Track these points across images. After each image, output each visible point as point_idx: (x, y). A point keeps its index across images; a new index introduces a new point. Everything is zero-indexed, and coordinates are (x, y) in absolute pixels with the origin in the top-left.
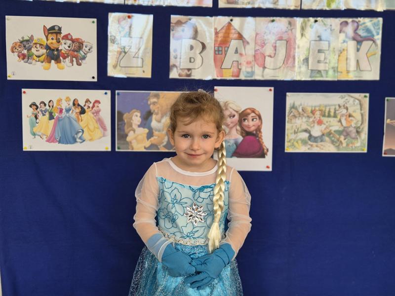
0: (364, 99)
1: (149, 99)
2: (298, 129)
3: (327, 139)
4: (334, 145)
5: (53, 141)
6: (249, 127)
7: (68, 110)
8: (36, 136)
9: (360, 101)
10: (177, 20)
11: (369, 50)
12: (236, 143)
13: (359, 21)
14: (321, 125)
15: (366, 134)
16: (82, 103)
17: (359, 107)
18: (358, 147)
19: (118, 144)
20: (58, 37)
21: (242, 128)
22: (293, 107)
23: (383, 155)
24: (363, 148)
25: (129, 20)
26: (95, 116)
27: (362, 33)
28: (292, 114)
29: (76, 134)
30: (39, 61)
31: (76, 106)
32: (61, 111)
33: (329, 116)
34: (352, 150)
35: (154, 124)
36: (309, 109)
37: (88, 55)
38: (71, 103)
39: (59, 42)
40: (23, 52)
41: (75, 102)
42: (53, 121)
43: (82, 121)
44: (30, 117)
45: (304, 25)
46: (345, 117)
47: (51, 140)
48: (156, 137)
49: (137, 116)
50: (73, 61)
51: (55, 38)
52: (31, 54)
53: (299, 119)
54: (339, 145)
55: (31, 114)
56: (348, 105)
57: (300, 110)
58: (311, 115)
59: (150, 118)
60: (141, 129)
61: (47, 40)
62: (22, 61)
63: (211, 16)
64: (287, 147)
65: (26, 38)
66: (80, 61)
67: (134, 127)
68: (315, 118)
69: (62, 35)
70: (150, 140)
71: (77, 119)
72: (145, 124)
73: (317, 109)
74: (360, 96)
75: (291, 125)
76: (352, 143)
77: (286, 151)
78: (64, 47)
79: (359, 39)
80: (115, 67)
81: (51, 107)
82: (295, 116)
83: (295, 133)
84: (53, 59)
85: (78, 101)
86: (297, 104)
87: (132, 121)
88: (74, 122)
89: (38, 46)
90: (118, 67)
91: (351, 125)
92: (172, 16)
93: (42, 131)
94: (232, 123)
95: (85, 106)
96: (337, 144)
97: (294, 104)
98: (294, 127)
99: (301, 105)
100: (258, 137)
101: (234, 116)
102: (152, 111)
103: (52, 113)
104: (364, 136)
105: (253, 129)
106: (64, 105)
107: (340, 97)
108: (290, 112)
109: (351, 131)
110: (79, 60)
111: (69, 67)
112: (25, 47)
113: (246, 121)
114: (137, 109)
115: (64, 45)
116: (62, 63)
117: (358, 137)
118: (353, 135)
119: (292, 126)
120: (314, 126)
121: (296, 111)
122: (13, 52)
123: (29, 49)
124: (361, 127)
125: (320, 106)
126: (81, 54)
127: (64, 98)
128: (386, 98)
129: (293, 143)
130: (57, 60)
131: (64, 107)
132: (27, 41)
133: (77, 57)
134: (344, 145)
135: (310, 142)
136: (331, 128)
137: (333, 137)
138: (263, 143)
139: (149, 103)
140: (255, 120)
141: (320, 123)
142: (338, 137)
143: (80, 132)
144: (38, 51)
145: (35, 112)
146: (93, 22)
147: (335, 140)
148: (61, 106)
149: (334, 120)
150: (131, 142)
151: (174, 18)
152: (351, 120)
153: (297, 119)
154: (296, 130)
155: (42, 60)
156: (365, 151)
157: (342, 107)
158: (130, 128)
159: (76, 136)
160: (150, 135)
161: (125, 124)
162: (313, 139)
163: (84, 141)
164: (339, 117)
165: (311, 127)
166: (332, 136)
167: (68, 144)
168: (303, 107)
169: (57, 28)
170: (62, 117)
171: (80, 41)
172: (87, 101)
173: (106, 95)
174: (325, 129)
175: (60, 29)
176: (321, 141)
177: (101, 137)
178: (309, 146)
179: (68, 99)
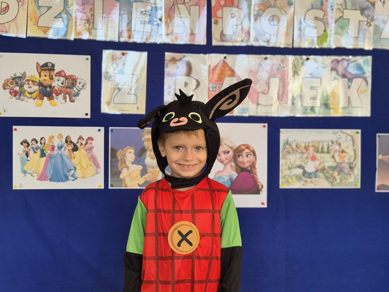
0: (356, 135)
1: (143, 135)
2: (292, 165)
3: (321, 174)
4: (328, 181)
5: (44, 180)
6: (244, 164)
7: (60, 148)
8: (27, 174)
9: (352, 137)
10: (172, 57)
11: (359, 87)
12: (231, 179)
13: (349, 59)
14: (314, 161)
15: (358, 170)
16: (75, 140)
17: (351, 143)
18: (352, 182)
19: (111, 181)
20: (51, 74)
21: (237, 165)
22: (287, 143)
23: (376, 191)
24: (357, 184)
25: (123, 57)
26: (88, 153)
27: (352, 70)
28: (286, 150)
29: (68, 172)
30: (31, 98)
31: (69, 143)
32: (53, 148)
33: (322, 152)
34: (345, 186)
35: (148, 160)
36: (303, 145)
37: (82, 92)
38: (64, 141)
39: (52, 79)
40: (15, 89)
41: (67, 139)
42: (44, 158)
43: (74, 158)
44: (21, 154)
45: (296, 62)
46: (338, 153)
47: (42, 178)
48: (150, 174)
49: (130, 153)
50: (66, 97)
51: (47, 74)
52: (23, 91)
53: (293, 155)
54: (333, 181)
55: (22, 152)
56: (340, 141)
57: (294, 146)
58: (304, 151)
59: (144, 155)
60: (136, 165)
61: (40, 76)
62: (14, 98)
63: (205, 53)
64: (282, 183)
65: (19, 75)
66: (73, 98)
67: (128, 163)
68: (308, 154)
69: (55, 72)
70: (143, 177)
71: (69, 157)
72: (139, 161)
73: (311, 145)
74: (352, 132)
75: (285, 161)
76: (346, 179)
77: (280, 187)
78: (57, 83)
79: (350, 76)
80: (108, 104)
81: (43, 144)
82: (289, 152)
83: (290, 169)
84: (46, 96)
85: (70, 138)
86: (290, 140)
87: (125, 158)
88: (66, 160)
89: (30, 83)
90: (112, 104)
91: (344, 161)
92: (167, 54)
93: (33, 169)
94: (226, 159)
95: (77, 143)
96: (331, 180)
97: (288, 140)
98: (288, 163)
99: (295, 141)
100: (253, 173)
101: (228, 152)
102: (146, 148)
103: (44, 150)
104: (358, 171)
105: (247, 165)
107: (332, 133)
108: (284, 148)
109: (344, 167)
111: (62, 103)
112: (17, 83)
113: (241, 157)
114: (131, 146)
115: (57, 82)
116: (55, 99)
117: (351, 173)
118: (347, 170)
119: (286, 163)
120: (308, 162)
121: (290, 147)
122: (5, 89)
123: (21, 86)
124: (354, 163)
125: (313, 142)
126: (74, 91)
127: (56, 135)
128: (378, 134)
129: (287, 179)
130: (50, 96)
131: (56, 145)
132: (20, 78)
133: (71, 93)
134: (338, 181)
135: (304, 178)
136: (324, 164)
137: (327, 172)
138: (258, 179)
139: (143, 139)
140: (249, 156)
141: (314, 158)
142: (332, 172)
143: (73, 169)
144: (31, 87)
145: (26, 150)
146: (87, 59)
147: (329, 176)
148: (53, 143)
149: (327, 156)
150: (124, 179)
151: (168, 55)
152: (344, 156)
153: (291, 155)
154: (290, 166)
155: (35, 97)
156: (359, 186)
157: (335, 143)
158: (124, 166)
159: (68, 174)
160: (144, 172)
161: (118, 161)
162: (307, 175)
163: (76, 178)
164: (332, 153)
165: (305, 163)
166: (325, 171)
167: (59, 182)
168: (296, 143)
169: (50, 65)
170: (53, 155)
171: (74, 78)
172: (80, 138)
173: (99, 132)
174: (319, 165)
175: (53, 66)
176: (316, 177)
177: (93, 175)
178: (304, 182)
179: (60, 136)
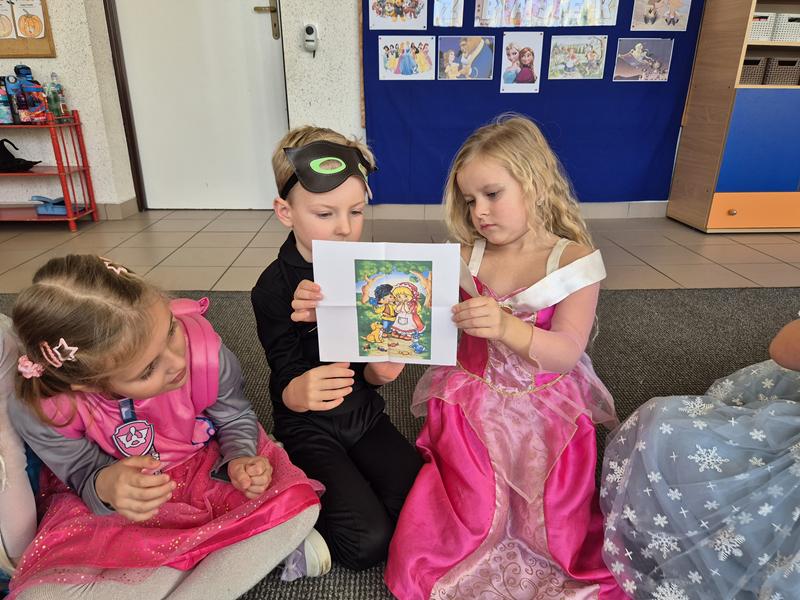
0: (604, 39)
1: (460, 41)
2: (558, 63)
4: (581, 73)
6: (525, 62)
7: (408, 51)
9: (601, 41)
12: (516, 73)
14: (573, 59)
21: (521, 63)
23: (613, 80)
26: (425, 55)
29: (413, 68)
30: (389, 16)
31: (413, 47)
32: (403, 51)
35: (463, 60)
37: (421, 11)
38: (410, 46)
39: (402, 1)
40: (379, 10)
41: (412, 45)
42: (398, 59)
43: (416, 58)
44: (384, 56)
46: (590, 53)
47: (397, 72)
48: (464, 69)
49: (452, 54)
50: (412, 15)
52: (385, 10)
54: (584, 74)
56: (593, 44)
57: (560, 49)
59: (460, 56)
60: (455, 64)
62: (379, 16)
64: (550, 76)
67: (450, 62)
68: (570, 54)
70: (460, 71)
71: (413, 58)
72: (457, 60)
74: (602, 37)
75: (554, 59)
76: (593, 72)
77: (549, 79)
78: (406, 4)
81: (397, 49)
83: (556, 65)
84: (399, 14)
85: (414, 44)
86: (558, 44)
87: (449, 58)
88: (412, 61)
89: (389, 5)
91: (594, 59)
93: (392, 66)
94: (515, 58)
95: (418, 47)
99: (561, 44)
100: (531, 68)
101: (516, 54)
102: (462, 51)
103: (398, 53)
104: (602, 66)
105: (528, 63)
106: (406, 47)
107: (588, 39)
108: (554, 50)
109: (593, 64)
110: (415, 14)
111: (409, 19)
112: (381, 5)
113: (524, 57)
114: (452, 50)
116: (404, 17)
117: (598, 67)
118: (595, 66)
120: (569, 60)
121: (557, 49)
122: (373, 9)
123: (384, 7)
126: (417, 10)
128: (619, 39)
129: (554, 73)
130: (402, 15)
131: (405, 49)
132: (382, 1)
133: (414, 12)
134: (588, 73)
135: (565, 72)
138: (534, 72)
139: (460, 44)
140: (530, 56)
141: (573, 57)
143: (415, 66)
144: (389, 8)
145: (387, 53)
148: (403, 48)
150: (448, 73)
152: (594, 55)
153: (557, 55)
155: (392, 15)
156: (601, 77)
157: (589, 46)
158: (448, 63)
160: (460, 68)
161: (444, 60)
162: (567, 69)
163: (418, 73)
164: (586, 53)
165: (567, 61)
167: (407, 75)
170: (404, 56)
172: (420, 44)
173: (432, 40)
174: (576, 62)
176: (573, 71)
177: (429, 70)
179: (408, 43)
